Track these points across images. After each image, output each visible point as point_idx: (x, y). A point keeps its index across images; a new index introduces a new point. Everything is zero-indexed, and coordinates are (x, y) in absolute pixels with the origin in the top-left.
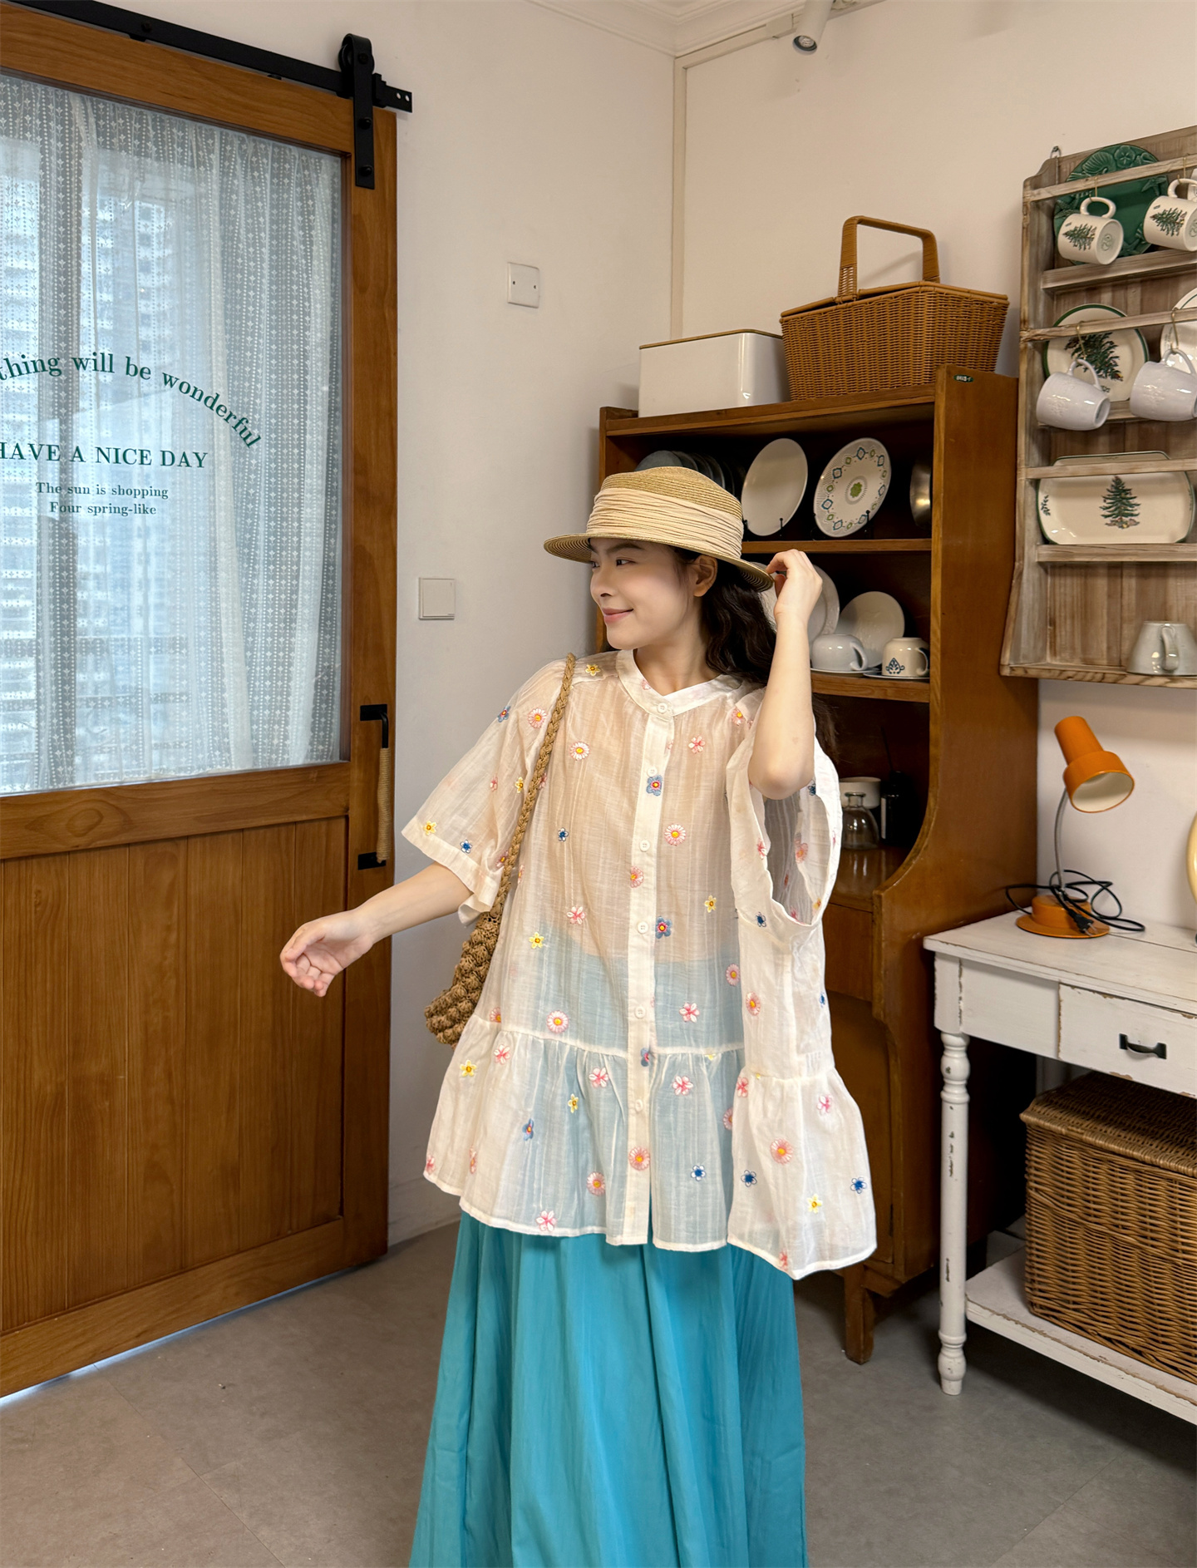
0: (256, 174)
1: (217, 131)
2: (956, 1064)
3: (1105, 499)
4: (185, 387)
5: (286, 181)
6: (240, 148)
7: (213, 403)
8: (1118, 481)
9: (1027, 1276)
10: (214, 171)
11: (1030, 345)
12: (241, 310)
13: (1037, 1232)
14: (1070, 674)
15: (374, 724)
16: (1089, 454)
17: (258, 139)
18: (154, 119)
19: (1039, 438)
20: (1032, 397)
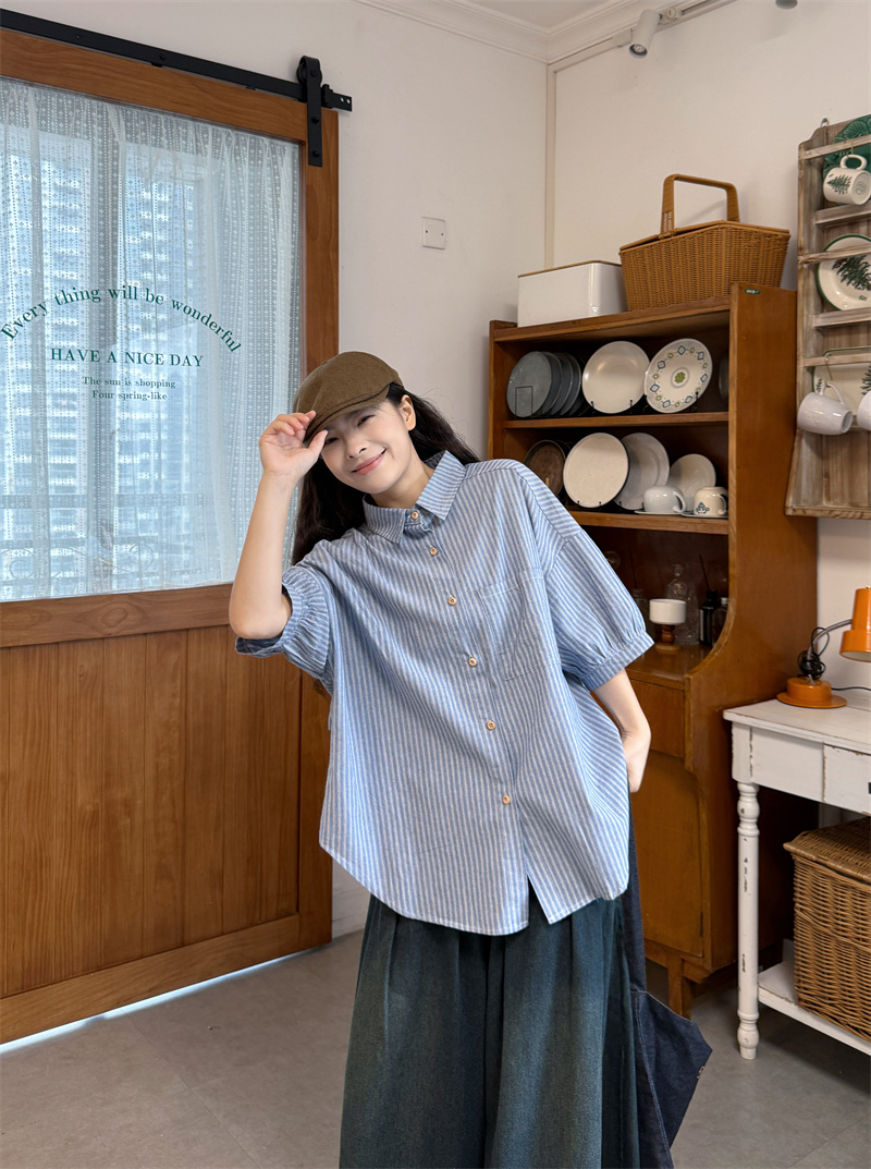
0: (238, 158)
1: (210, 128)
2: (749, 806)
3: (864, 380)
4: (187, 311)
5: (260, 162)
6: (227, 139)
7: (207, 321)
10: (208, 157)
11: (805, 266)
14: (837, 513)
16: (852, 348)
17: (240, 133)
18: (166, 121)
19: (815, 335)
20: (808, 305)
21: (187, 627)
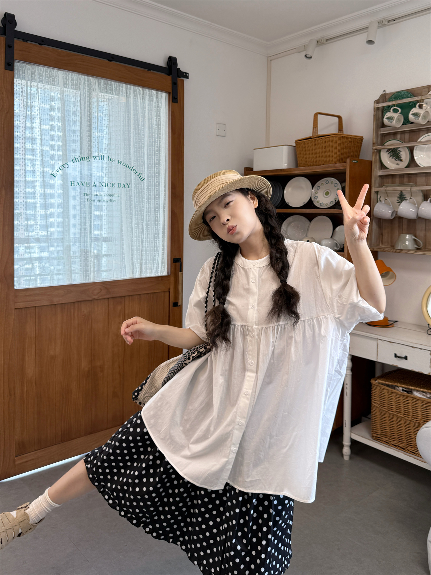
0: (144, 100)
1: (132, 87)
3: (398, 197)
4: (124, 165)
5: (152, 102)
6: (139, 92)
7: (131, 168)
8: (401, 192)
9: (372, 428)
10: (131, 100)
11: (375, 151)
12: (140, 141)
13: (375, 415)
14: (386, 250)
15: (178, 264)
16: (393, 184)
17: (144, 89)
18: (114, 84)
19: (378, 179)
20: (376, 166)
21: (125, 295)
